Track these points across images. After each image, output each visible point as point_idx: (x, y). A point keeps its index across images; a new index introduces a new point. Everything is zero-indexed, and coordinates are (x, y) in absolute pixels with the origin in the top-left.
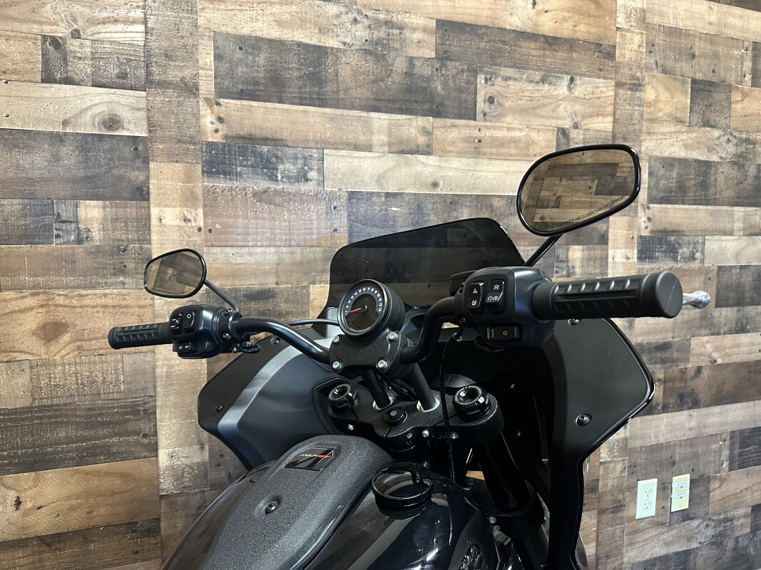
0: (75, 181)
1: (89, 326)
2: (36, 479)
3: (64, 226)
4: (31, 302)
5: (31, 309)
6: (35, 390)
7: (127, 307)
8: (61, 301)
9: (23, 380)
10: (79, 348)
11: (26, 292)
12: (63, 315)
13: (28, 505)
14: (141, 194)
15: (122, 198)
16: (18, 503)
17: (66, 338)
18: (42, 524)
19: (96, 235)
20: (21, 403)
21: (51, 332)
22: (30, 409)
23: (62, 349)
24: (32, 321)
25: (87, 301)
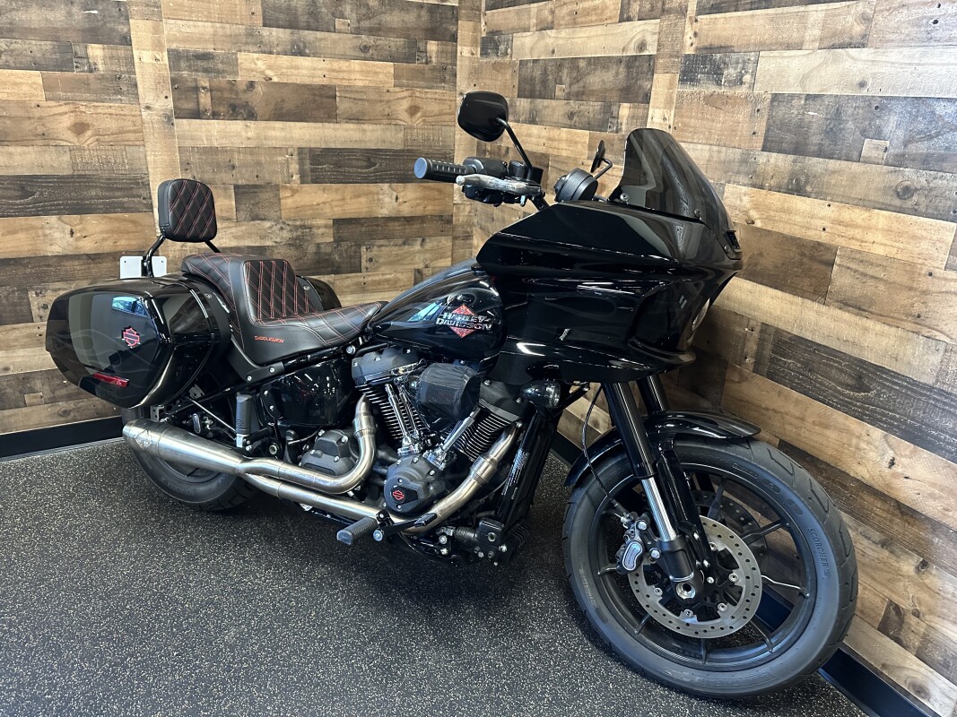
0: (427, 30)
1: (429, 109)
2: (404, 188)
3: (421, 54)
4: (406, 94)
5: (406, 97)
6: (406, 140)
7: (445, 100)
8: (418, 94)
9: (401, 135)
10: (424, 120)
11: (404, 89)
12: (419, 102)
13: (400, 200)
14: (454, 38)
15: (446, 41)
16: (397, 198)
17: (419, 114)
18: (406, 210)
19: (434, 60)
20: (400, 147)
21: (413, 110)
22: (403, 151)
23: (418, 120)
24: (405, 104)
25: (429, 96)
